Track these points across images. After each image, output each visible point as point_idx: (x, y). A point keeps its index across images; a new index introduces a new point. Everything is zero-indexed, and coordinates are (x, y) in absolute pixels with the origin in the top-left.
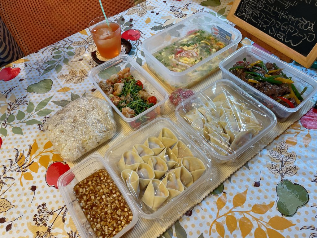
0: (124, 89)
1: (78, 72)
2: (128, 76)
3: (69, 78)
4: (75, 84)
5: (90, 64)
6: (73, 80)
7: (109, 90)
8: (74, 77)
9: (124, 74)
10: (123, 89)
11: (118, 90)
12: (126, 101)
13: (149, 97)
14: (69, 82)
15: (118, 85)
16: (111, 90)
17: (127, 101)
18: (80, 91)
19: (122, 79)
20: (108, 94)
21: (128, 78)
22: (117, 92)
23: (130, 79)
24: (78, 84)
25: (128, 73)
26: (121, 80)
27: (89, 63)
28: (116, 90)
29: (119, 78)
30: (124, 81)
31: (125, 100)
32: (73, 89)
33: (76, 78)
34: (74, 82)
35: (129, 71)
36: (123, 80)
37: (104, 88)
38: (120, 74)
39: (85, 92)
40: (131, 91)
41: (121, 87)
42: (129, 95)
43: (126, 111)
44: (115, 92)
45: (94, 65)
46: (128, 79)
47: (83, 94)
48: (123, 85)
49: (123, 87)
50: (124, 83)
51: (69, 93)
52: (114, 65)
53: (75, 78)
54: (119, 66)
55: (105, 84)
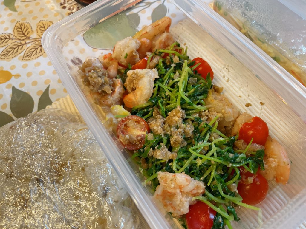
0: (159, 87)
1: (34, 29)
2: (165, 45)
3: (10, 43)
4: (24, 62)
5: (64, 8)
6: (19, 51)
7: (113, 91)
8: (23, 42)
9: (154, 37)
10: (156, 89)
11: (138, 92)
12: (169, 137)
13: (241, 122)
14: (11, 56)
15: (139, 78)
16: (118, 89)
17: (172, 140)
18: (35, 83)
19: (149, 55)
20: (109, 102)
21: (166, 51)
22: (135, 95)
23: (174, 54)
24: (32, 63)
25: (165, 35)
26: (146, 56)
27: (61, 4)
28: (133, 90)
29: (138, 50)
30: (155, 61)
31: (165, 135)
32: (18, 76)
33: (28, 45)
34: (22, 54)
35: (167, 28)
36: (152, 58)
37: (97, 87)
38: (144, 40)
39: (48, 87)
40: (182, 99)
41: (150, 81)
42: (177, 115)
43: (175, 188)
44: (131, 97)
45: (73, 9)
46: (167, 55)
47: (44, 91)
48: (154, 74)
49: (156, 81)
50: (156, 66)
51: (8, 87)
52: (125, 8)
53: (26, 43)
54: (135, 11)
55: (100, 74)
